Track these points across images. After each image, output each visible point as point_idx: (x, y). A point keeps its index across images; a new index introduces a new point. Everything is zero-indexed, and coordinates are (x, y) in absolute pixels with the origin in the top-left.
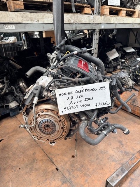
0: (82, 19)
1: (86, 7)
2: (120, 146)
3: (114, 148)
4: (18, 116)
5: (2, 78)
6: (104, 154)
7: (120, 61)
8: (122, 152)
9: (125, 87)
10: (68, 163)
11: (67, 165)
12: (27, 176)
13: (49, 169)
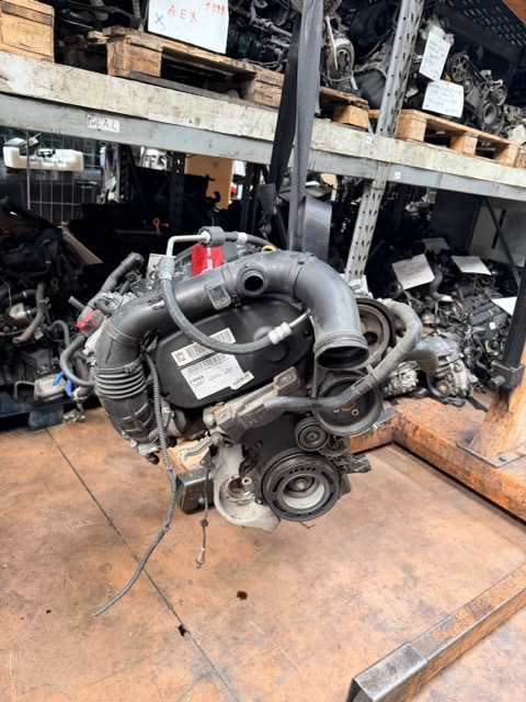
0: (337, 141)
1: (353, 103)
2: (405, 584)
3: (385, 587)
4: (55, 430)
5: (30, 287)
6: (349, 601)
7: (435, 299)
8: (409, 602)
9: (443, 388)
10: (224, 614)
11: (220, 620)
12: (72, 639)
13: (154, 624)
